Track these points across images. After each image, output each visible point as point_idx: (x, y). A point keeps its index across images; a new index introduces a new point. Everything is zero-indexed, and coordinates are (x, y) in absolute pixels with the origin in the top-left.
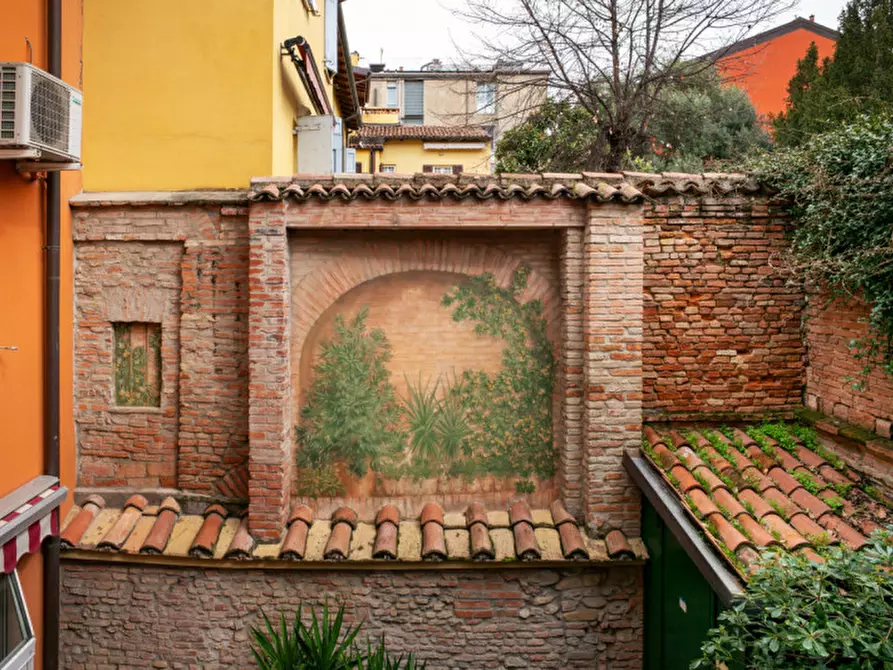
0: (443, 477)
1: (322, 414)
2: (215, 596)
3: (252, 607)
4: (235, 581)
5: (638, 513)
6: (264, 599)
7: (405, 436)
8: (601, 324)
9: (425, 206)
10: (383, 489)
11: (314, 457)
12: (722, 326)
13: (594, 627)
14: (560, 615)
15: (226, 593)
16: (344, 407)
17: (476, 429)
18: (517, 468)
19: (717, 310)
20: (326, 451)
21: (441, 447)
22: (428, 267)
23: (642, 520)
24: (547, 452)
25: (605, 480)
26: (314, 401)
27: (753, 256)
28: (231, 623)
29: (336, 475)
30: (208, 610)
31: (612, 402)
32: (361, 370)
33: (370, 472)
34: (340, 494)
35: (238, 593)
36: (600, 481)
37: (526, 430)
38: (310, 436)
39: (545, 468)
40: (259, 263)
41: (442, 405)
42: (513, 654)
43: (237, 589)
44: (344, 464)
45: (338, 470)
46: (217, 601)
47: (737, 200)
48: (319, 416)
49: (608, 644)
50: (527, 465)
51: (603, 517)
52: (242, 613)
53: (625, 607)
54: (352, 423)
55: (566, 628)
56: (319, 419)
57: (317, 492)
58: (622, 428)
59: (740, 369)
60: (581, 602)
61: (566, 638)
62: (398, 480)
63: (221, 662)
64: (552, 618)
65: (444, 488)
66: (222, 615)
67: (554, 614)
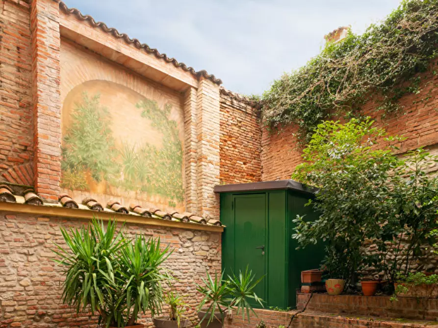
0: (139, 192)
1: (76, 142)
2: (14, 232)
3: (41, 240)
4: (28, 223)
5: (219, 213)
6: (48, 236)
7: (120, 166)
8: (206, 130)
9: (133, 48)
10: (110, 191)
11: (72, 166)
12: (239, 152)
13: (205, 259)
14: (194, 253)
15: (22, 231)
16: (89, 142)
17: (152, 172)
18: (169, 194)
19: (237, 145)
20: (79, 163)
21: (137, 176)
22: (129, 86)
23: (220, 216)
24: (180, 190)
25: (208, 197)
26: (72, 134)
27: (247, 127)
28: (25, 251)
29: (85, 179)
30: (8, 241)
31: (210, 165)
32: (97, 125)
33: (103, 181)
34: (87, 190)
35: (32, 231)
36: (206, 197)
37: (172, 178)
38: (69, 153)
39: (180, 197)
40: (43, 32)
41: (137, 155)
42: (176, 270)
43: (30, 228)
44: (89, 174)
45: (86, 176)
46: (15, 236)
47: (243, 105)
48: (75, 143)
49: (210, 267)
50: (173, 194)
51: (208, 213)
52: (33, 244)
53: (215, 251)
54: (94, 152)
55: (196, 258)
56: (75, 145)
57: (73, 187)
58: (213, 176)
59: (244, 170)
60: (201, 248)
61: (196, 263)
62: (117, 187)
63: (18, 275)
64: (190, 253)
65: (139, 197)
66: (19, 244)
67: (192, 252)
